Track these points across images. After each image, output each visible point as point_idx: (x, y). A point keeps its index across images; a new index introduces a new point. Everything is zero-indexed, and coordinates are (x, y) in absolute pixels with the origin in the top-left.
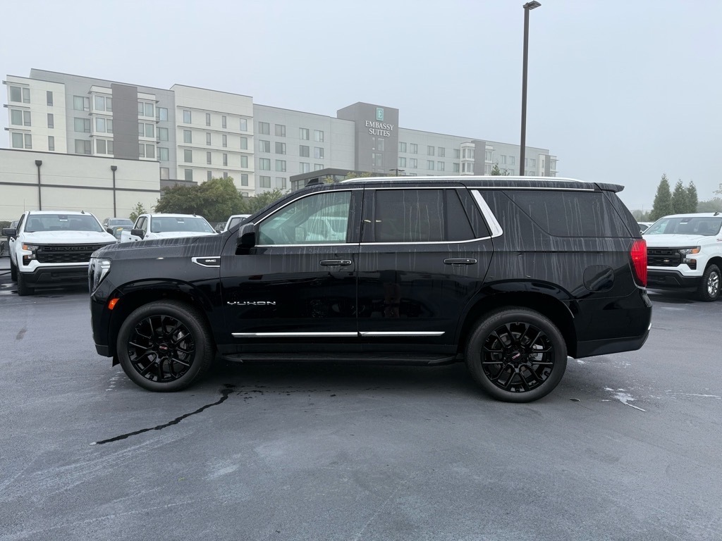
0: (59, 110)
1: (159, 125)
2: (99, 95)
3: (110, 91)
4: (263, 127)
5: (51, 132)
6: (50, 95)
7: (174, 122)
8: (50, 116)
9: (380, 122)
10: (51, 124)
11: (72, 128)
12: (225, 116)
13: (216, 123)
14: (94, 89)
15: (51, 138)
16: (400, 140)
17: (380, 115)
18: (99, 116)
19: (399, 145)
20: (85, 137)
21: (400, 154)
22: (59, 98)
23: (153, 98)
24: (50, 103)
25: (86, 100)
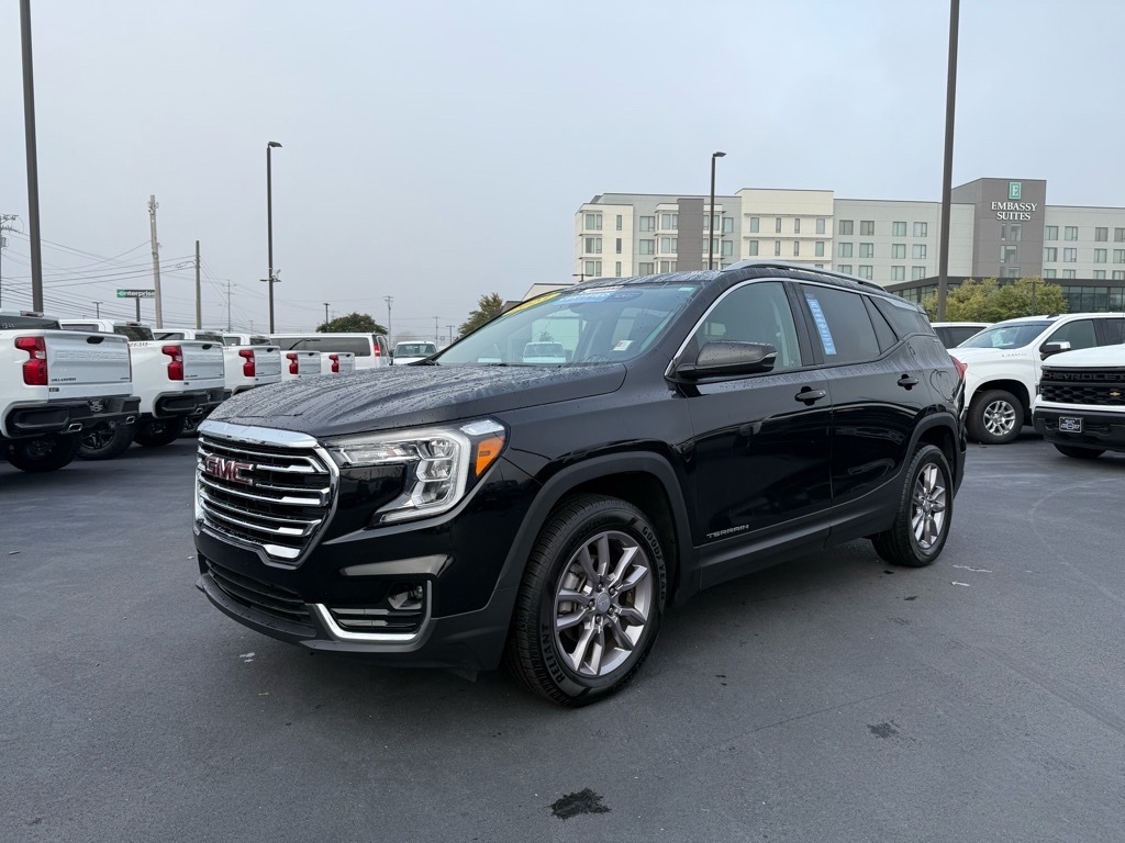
0: (626, 236)
1: (725, 238)
2: (666, 213)
3: (676, 207)
4: (846, 226)
5: (619, 258)
6: (619, 217)
7: (740, 233)
8: (619, 241)
9: (1014, 201)
10: (619, 249)
11: (637, 252)
12: (798, 219)
13: (788, 228)
14: (662, 207)
15: (619, 263)
16: (1048, 222)
17: (1015, 191)
18: (665, 237)
19: (1046, 231)
20: (649, 259)
21: (1048, 244)
22: (628, 223)
23: (720, 208)
24: (619, 227)
25: (651, 219)
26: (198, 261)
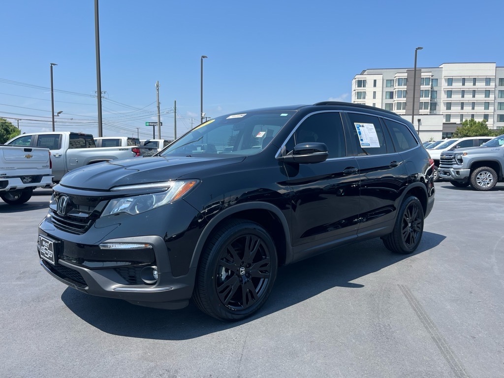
0: (379, 89)
1: (433, 89)
2: (400, 78)
4: (502, 82)
5: (374, 102)
6: (375, 81)
7: (441, 86)
8: (375, 92)
10: (374, 97)
11: (384, 98)
12: (475, 78)
14: (398, 75)
15: (374, 104)
18: (400, 90)
20: (390, 101)
22: (379, 83)
23: (430, 74)
24: (375, 85)
25: (392, 81)
26: (175, 110)
